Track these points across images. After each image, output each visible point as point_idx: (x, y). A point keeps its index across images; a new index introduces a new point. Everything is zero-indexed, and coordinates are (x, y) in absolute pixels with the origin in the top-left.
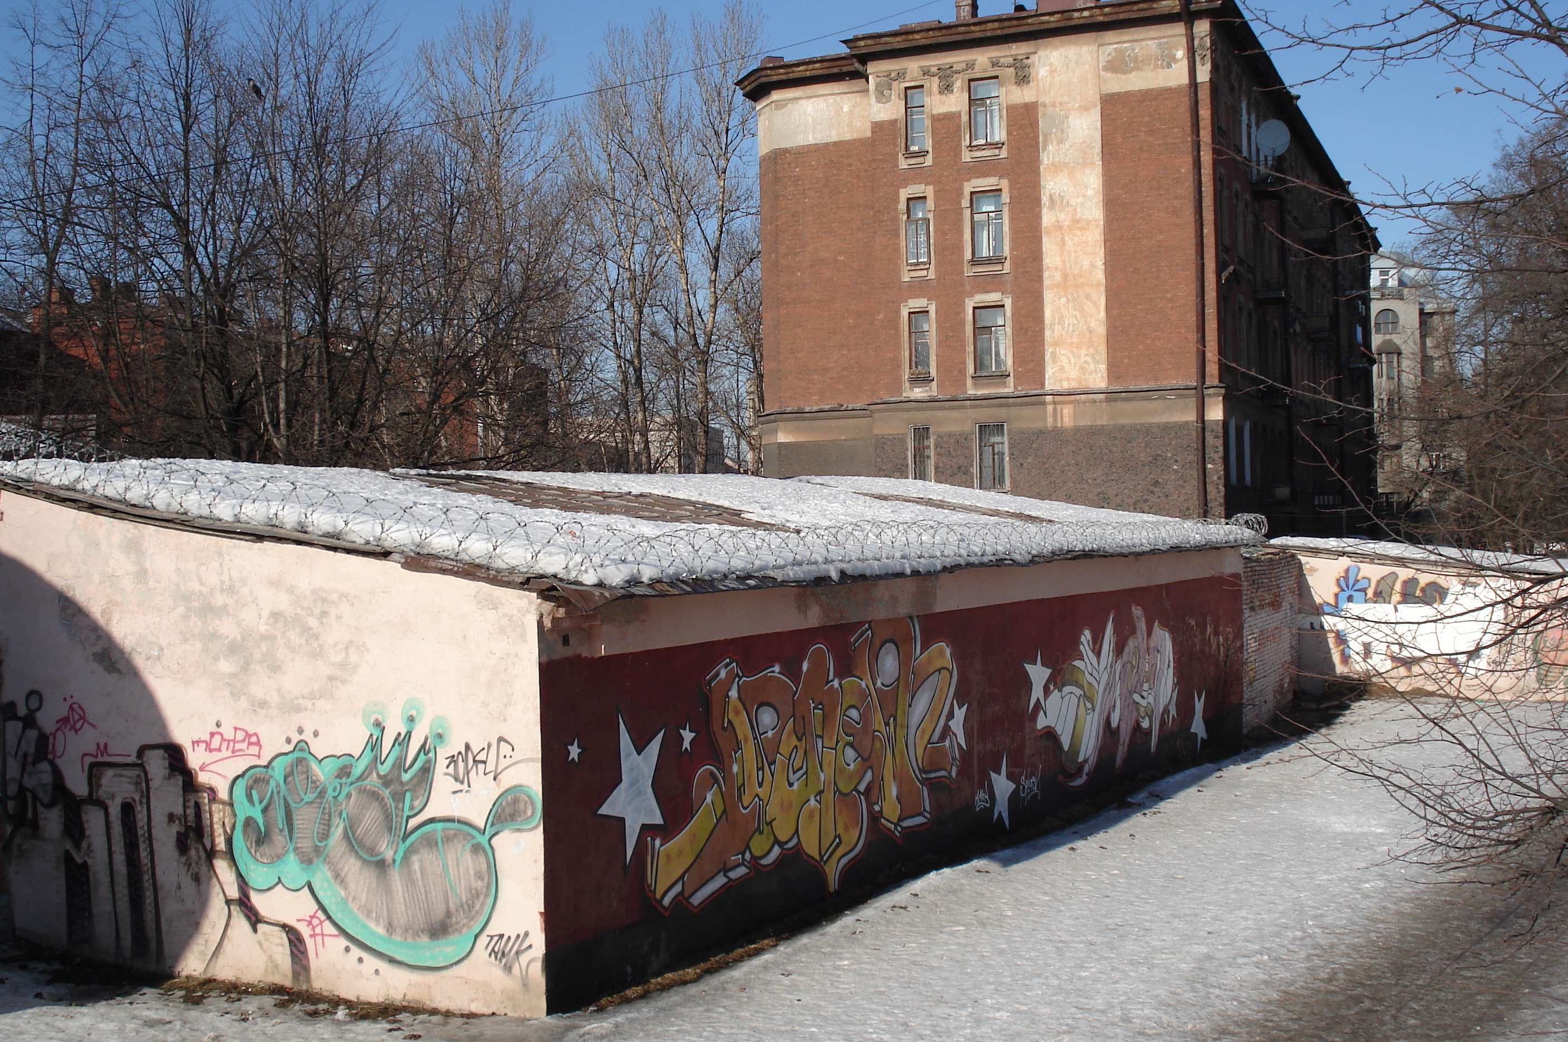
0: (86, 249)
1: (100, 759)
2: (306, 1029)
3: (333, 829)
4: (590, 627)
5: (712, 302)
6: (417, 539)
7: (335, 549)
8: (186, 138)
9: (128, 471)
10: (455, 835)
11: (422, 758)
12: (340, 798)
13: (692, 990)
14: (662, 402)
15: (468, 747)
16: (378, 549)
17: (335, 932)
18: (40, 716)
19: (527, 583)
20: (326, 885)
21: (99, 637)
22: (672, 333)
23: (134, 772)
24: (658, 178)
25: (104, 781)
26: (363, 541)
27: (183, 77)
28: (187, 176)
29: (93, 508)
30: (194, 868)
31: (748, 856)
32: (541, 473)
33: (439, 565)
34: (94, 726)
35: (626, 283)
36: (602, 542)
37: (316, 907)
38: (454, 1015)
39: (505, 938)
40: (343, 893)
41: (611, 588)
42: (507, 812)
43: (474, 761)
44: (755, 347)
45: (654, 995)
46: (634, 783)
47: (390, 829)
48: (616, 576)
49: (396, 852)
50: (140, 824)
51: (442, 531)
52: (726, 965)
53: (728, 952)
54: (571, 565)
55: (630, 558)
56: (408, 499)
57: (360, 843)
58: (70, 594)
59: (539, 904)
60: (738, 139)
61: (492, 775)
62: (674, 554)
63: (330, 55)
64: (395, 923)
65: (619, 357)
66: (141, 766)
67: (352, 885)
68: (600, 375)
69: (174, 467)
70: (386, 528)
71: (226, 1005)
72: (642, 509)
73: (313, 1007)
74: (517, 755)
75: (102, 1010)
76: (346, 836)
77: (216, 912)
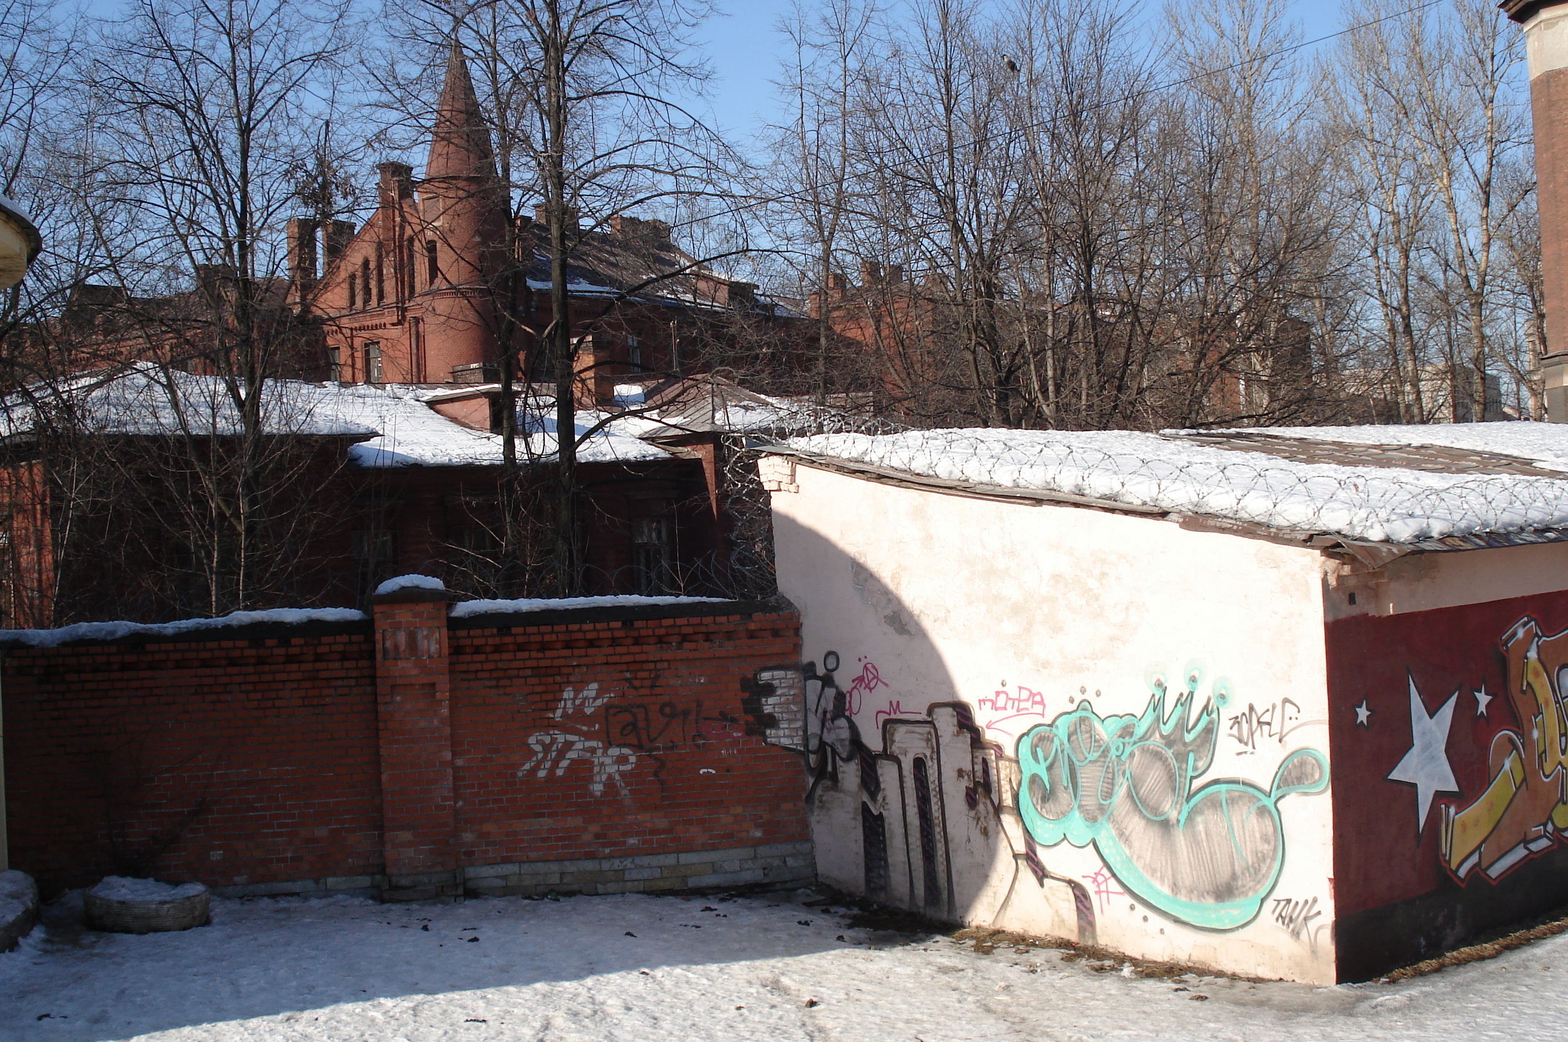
0: (861, 234)
1: (893, 716)
2: (1094, 984)
3: (1116, 788)
4: (1377, 584)
5: (1485, 241)
6: (1195, 499)
7: (1112, 510)
8: (948, 119)
9: (911, 442)
10: (1240, 797)
11: (1205, 718)
12: (1123, 758)
13: (1491, 966)
14: (1432, 350)
15: (1251, 708)
16: (1156, 510)
17: (1120, 890)
18: (837, 676)
19: (1310, 540)
20: (1111, 843)
21: (889, 601)
22: (1441, 276)
23: (927, 728)
24: (1420, 114)
25: (897, 737)
26: (1140, 502)
27: (943, 60)
28: (951, 155)
29: (881, 478)
30: (983, 823)
31: (1550, 827)
32: (1313, 428)
33: (1218, 524)
34: (886, 685)
35: (1390, 227)
36: (1387, 496)
37: (1101, 864)
38: (1240, 978)
39: (1293, 904)
40: (1127, 851)
41: (1399, 544)
42: (1293, 775)
43: (1259, 722)
44: (1533, 285)
45: (1449, 969)
46: (1427, 747)
47: (1174, 789)
48: (1404, 532)
49: (1179, 813)
50: (931, 779)
51: (1219, 490)
52: (1528, 942)
53: (1529, 928)
54: (1355, 522)
55: (1418, 512)
56: (1182, 460)
57: (1143, 802)
58: (862, 560)
59: (1327, 870)
60: (1505, 65)
61: (1277, 737)
62: (1465, 506)
63: (1082, 23)
64: (1180, 884)
65: (1385, 305)
66: (931, 723)
67: (1136, 844)
68: (1365, 325)
69: (954, 437)
70: (1162, 487)
71: (1015, 956)
72: (1425, 462)
73: (1099, 963)
74: (1303, 717)
75: (899, 955)
76: (1130, 795)
77: (1004, 865)
